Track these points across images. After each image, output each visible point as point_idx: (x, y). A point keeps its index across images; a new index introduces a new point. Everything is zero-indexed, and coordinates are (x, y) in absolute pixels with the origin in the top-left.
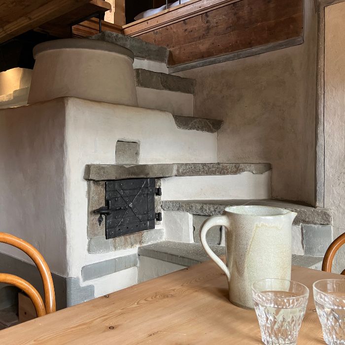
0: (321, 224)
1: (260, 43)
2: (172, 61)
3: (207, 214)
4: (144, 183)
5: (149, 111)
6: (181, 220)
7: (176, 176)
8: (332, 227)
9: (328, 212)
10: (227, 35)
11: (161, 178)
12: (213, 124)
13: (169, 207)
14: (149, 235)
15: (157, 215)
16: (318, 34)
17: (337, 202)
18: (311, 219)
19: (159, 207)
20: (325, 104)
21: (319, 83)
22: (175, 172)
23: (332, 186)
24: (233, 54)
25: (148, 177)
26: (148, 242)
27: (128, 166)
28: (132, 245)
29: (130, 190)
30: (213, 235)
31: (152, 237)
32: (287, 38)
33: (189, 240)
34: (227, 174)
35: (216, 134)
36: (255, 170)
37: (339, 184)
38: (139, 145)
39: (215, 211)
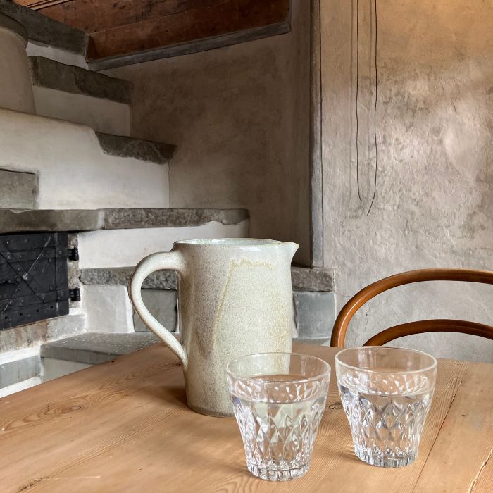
0: (320, 291)
1: (228, 30)
2: (94, 53)
3: (154, 286)
4: (47, 240)
5: (55, 123)
6: (112, 298)
7: (103, 229)
8: (335, 295)
9: (330, 273)
10: (180, 15)
11: (78, 232)
12: (162, 150)
13: (92, 279)
14: (59, 325)
15: (72, 293)
16: (311, 15)
17: (341, 259)
18: (306, 285)
19: (76, 280)
20: (323, 117)
21: (314, 86)
22: (101, 223)
23: (333, 236)
24: (189, 45)
25: (54, 230)
26: (57, 336)
27: (19, 212)
28: (30, 342)
29: (23, 251)
30: (164, 318)
31: (65, 329)
32: (268, 24)
33: (126, 329)
34: (185, 224)
35: (166, 166)
36: (227, 219)
37: (343, 233)
38: (38, 179)
39: (167, 281)
